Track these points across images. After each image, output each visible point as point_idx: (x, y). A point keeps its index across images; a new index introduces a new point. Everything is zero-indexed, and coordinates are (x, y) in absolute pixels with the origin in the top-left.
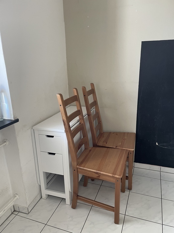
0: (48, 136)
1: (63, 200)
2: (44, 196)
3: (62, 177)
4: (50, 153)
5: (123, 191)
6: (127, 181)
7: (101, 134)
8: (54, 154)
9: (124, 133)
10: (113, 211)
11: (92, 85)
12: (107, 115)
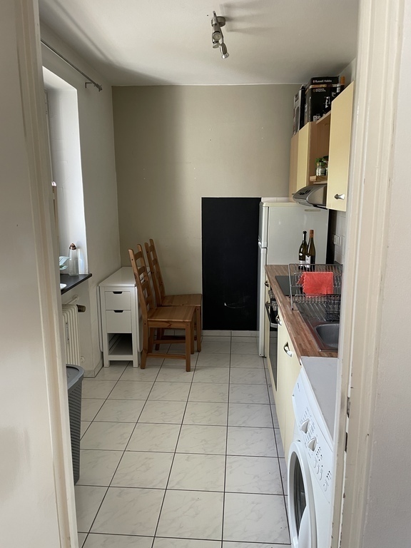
0: (115, 293)
1: (130, 363)
2: (106, 363)
3: (130, 335)
4: (116, 311)
5: (192, 353)
6: (195, 342)
7: (164, 298)
8: (121, 311)
9: (190, 295)
10: (185, 358)
11: (151, 241)
12: (169, 275)
